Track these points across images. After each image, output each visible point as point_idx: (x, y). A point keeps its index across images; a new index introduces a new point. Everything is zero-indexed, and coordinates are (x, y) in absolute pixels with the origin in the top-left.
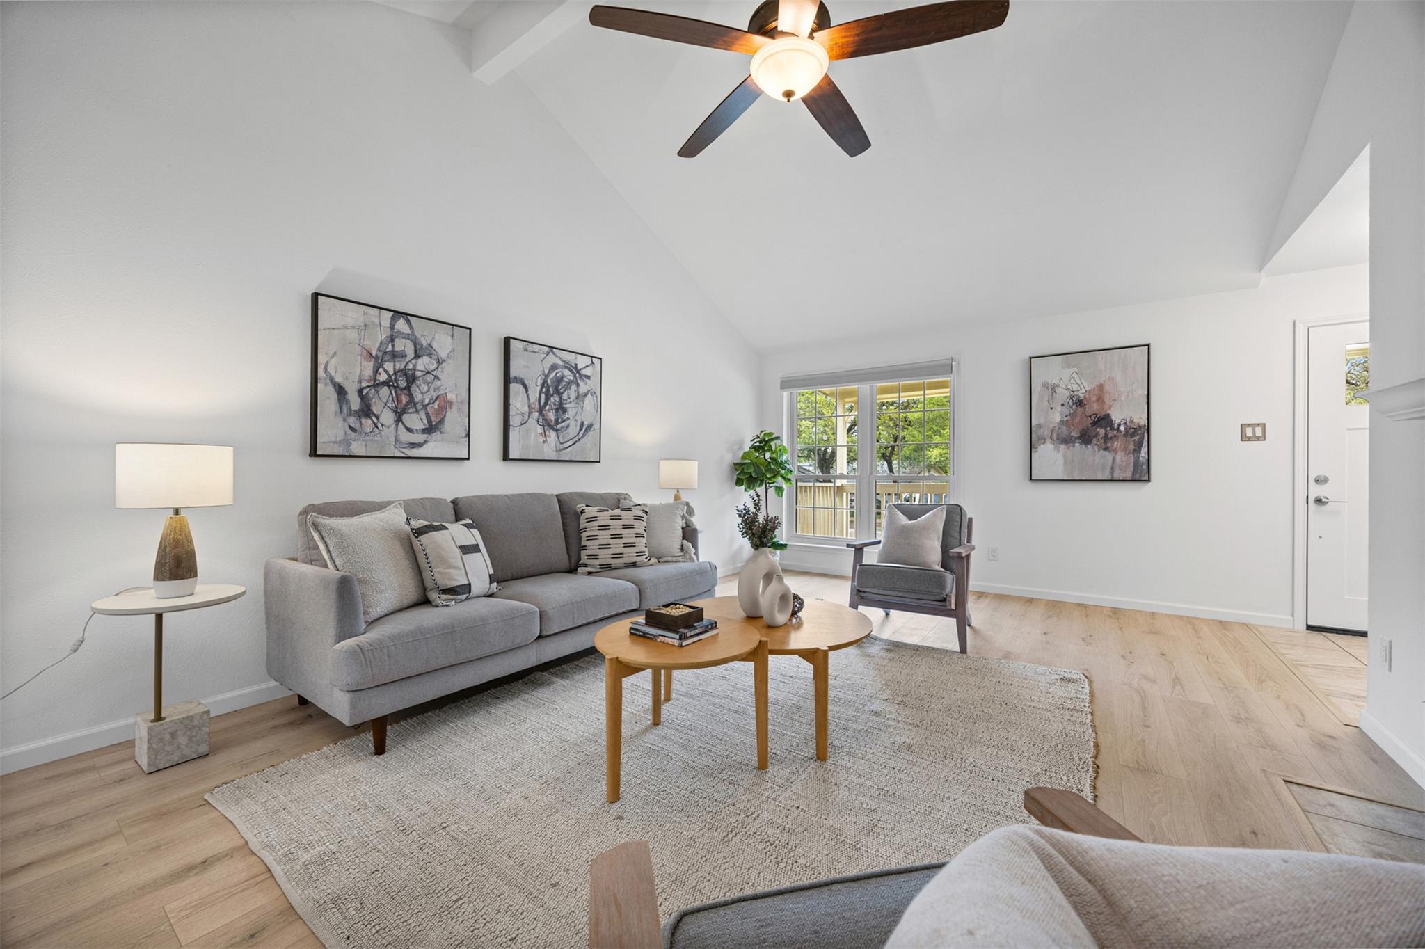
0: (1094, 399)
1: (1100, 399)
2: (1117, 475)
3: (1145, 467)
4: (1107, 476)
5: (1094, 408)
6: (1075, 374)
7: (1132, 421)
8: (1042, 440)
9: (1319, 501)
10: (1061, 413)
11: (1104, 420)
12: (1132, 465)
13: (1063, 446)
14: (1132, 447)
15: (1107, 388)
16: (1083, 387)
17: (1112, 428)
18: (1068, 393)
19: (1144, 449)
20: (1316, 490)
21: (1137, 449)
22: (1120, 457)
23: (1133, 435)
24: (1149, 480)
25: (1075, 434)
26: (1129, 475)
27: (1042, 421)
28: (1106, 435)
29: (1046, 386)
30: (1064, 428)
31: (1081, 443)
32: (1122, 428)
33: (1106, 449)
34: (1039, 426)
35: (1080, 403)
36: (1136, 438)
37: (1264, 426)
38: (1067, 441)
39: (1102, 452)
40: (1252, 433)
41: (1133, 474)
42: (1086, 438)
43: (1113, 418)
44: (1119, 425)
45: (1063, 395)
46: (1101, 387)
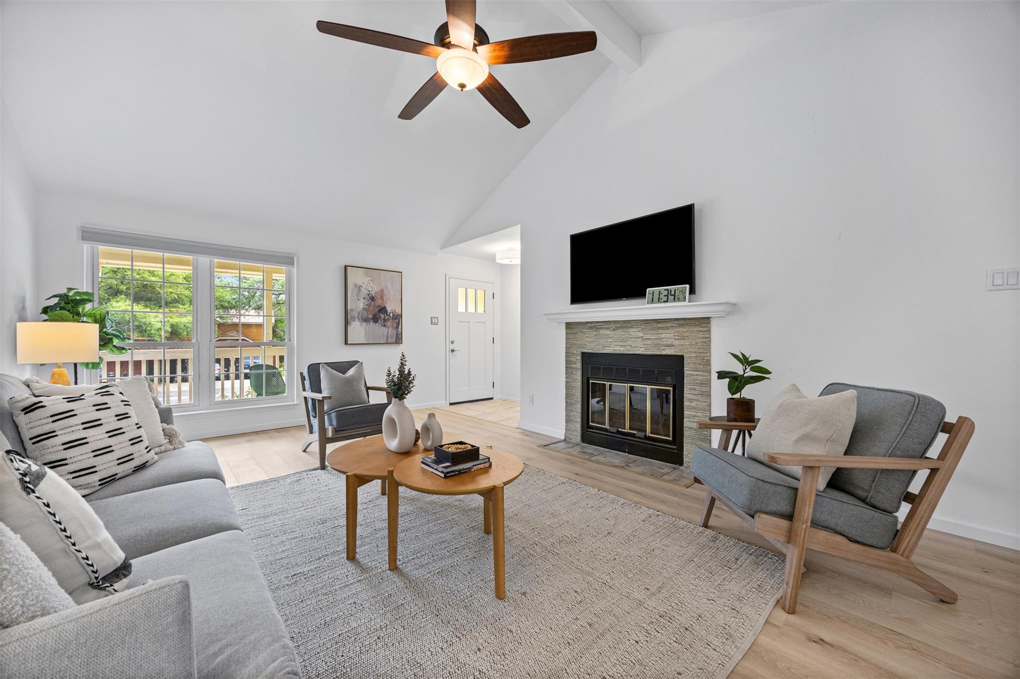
0: (379, 297)
1: (382, 298)
2: (390, 340)
3: (400, 336)
4: (385, 341)
5: (379, 302)
6: (370, 282)
7: (395, 312)
8: (354, 319)
9: (453, 351)
10: (364, 303)
11: (383, 310)
12: (395, 335)
13: (364, 323)
14: (395, 325)
15: (385, 292)
16: (374, 289)
17: (387, 315)
18: (367, 292)
19: (400, 327)
20: (452, 347)
21: (397, 327)
22: (390, 330)
23: (396, 319)
24: (402, 343)
25: (370, 316)
26: (394, 340)
27: (353, 307)
28: (384, 318)
29: (355, 285)
30: (365, 312)
31: (373, 322)
32: (391, 315)
33: (384, 326)
34: (352, 310)
35: (373, 299)
36: (397, 321)
37: (437, 318)
38: (366, 320)
39: (383, 327)
40: (434, 321)
41: (396, 340)
42: (375, 319)
43: (388, 309)
44: (390, 313)
45: (364, 292)
46: (382, 291)
